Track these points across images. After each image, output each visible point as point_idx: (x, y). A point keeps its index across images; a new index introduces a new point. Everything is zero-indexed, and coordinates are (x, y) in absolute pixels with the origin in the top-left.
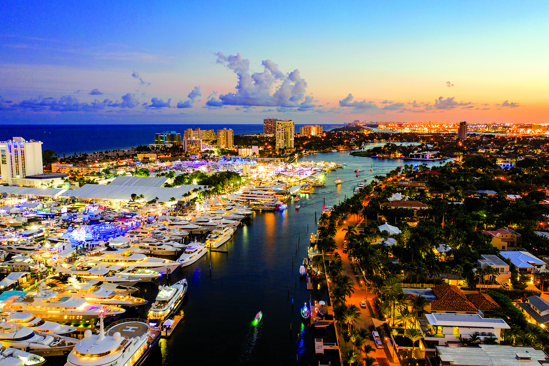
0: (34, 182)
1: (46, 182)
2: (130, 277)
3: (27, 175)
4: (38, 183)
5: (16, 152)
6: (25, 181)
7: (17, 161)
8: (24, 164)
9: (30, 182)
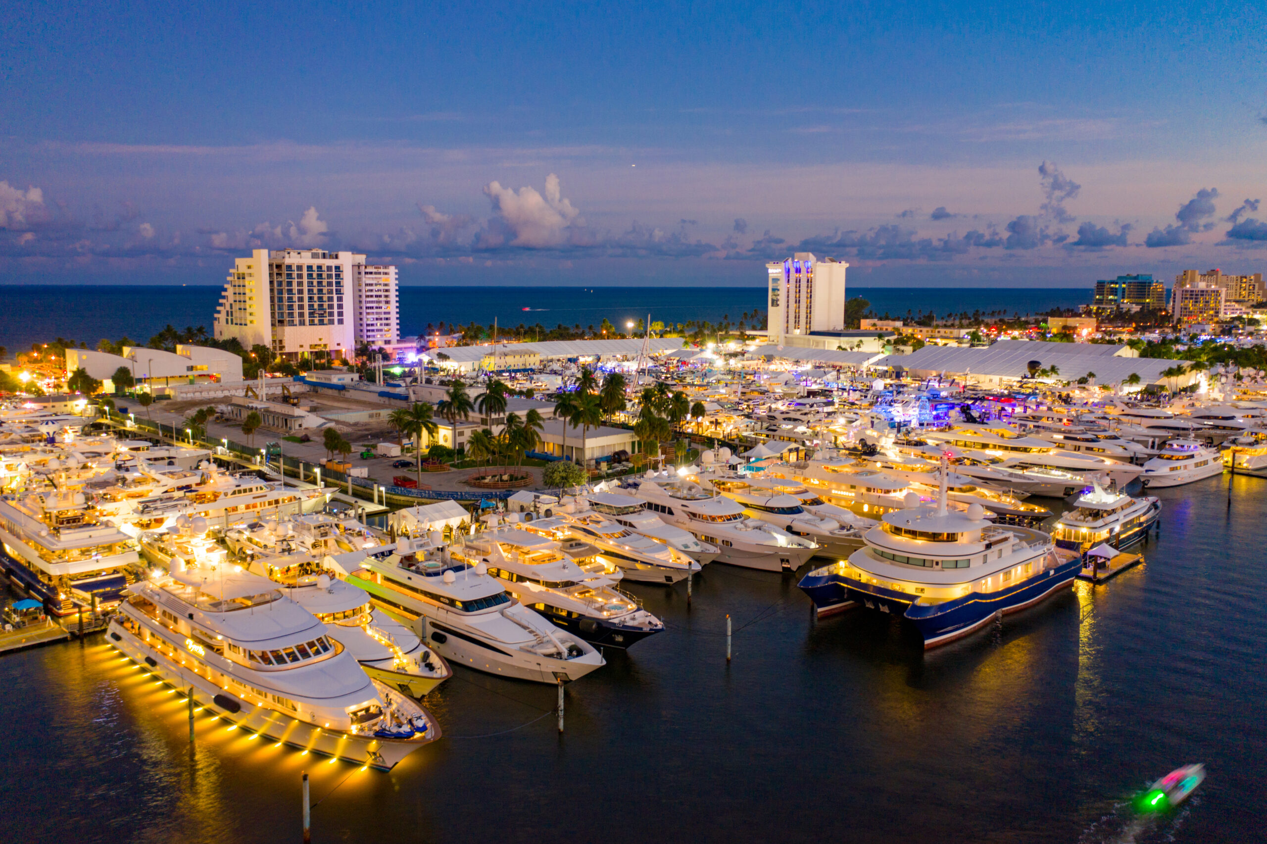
0: (824, 342)
1: (848, 343)
2: (1011, 475)
3: (812, 330)
4: (833, 344)
5: (798, 281)
6: (809, 340)
7: (798, 301)
8: (809, 307)
9: (818, 343)
